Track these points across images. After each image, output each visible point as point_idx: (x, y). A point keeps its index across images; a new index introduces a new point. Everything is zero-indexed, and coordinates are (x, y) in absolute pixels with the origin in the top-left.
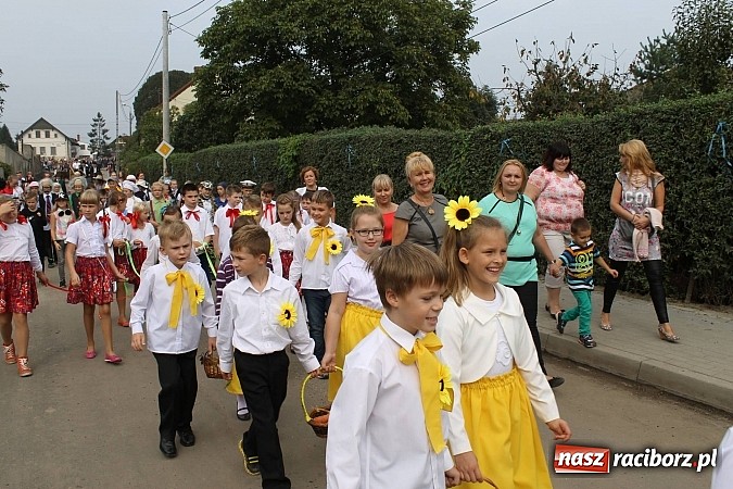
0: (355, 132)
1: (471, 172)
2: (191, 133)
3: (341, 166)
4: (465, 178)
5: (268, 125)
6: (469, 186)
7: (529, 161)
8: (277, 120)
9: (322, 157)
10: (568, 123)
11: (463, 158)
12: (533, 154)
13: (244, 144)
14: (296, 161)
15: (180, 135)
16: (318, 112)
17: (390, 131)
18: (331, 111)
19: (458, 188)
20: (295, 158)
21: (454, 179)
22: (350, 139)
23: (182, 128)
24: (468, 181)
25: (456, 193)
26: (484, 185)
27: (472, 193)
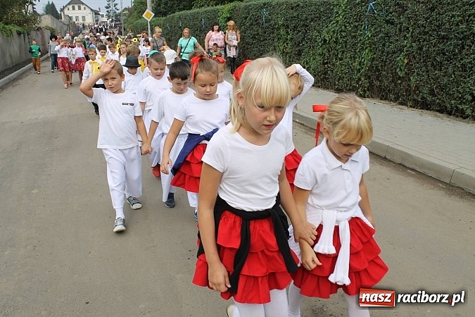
1: (346, 27)
3: (258, 24)
4: (342, 31)
6: (344, 37)
7: (388, 18)
9: (246, 18)
11: (341, 17)
12: (391, 13)
13: (198, 10)
15: (159, 5)
19: (337, 39)
21: (334, 32)
22: (265, 4)
24: (344, 34)
25: (335, 42)
26: (355, 36)
27: (346, 42)
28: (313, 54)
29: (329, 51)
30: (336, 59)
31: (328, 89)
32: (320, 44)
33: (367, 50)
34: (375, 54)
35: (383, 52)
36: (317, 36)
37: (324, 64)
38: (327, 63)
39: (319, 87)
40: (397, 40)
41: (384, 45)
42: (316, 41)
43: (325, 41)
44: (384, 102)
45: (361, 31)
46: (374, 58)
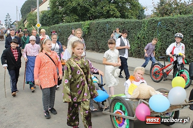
0: (108, 20)
1: (148, 32)
2: (46, 20)
3: (104, 31)
4: (146, 34)
5: (75, 18)
7: (167, 29)
8: (77, 16)
9: (97, 28)
10: (180, 17)
11: (146, 28)
12: (168, 27)
13: (68, 24)
14: (88, 29)
15: (42, 21)
16: (91, 13)
17: (120, 20)
18: (95, 13)
19: (144, 37)
20: (88, 28)
21: (143, 34)
22: (107, 22)
23: (43, 18)
24: (148, 35)
25: (143, 38)
26: (153, 36)
27: (149, 38)
28: (133, 43)
29: (141, 42)
30: (144, 45)
31: (141, 58)
32: (136, 39)
33: (159, 41)
34: (162, 43)
35: (166, 42)
36: (135, 36)
37: (139, 47)
38: (140, 47)
39: (136, 57)
40: (172, 37)
41: (166, 39)
42: (134, 38)
43: (139, 38)
44: (167, 62)
45: (155, 33)
46: (162, 45)
